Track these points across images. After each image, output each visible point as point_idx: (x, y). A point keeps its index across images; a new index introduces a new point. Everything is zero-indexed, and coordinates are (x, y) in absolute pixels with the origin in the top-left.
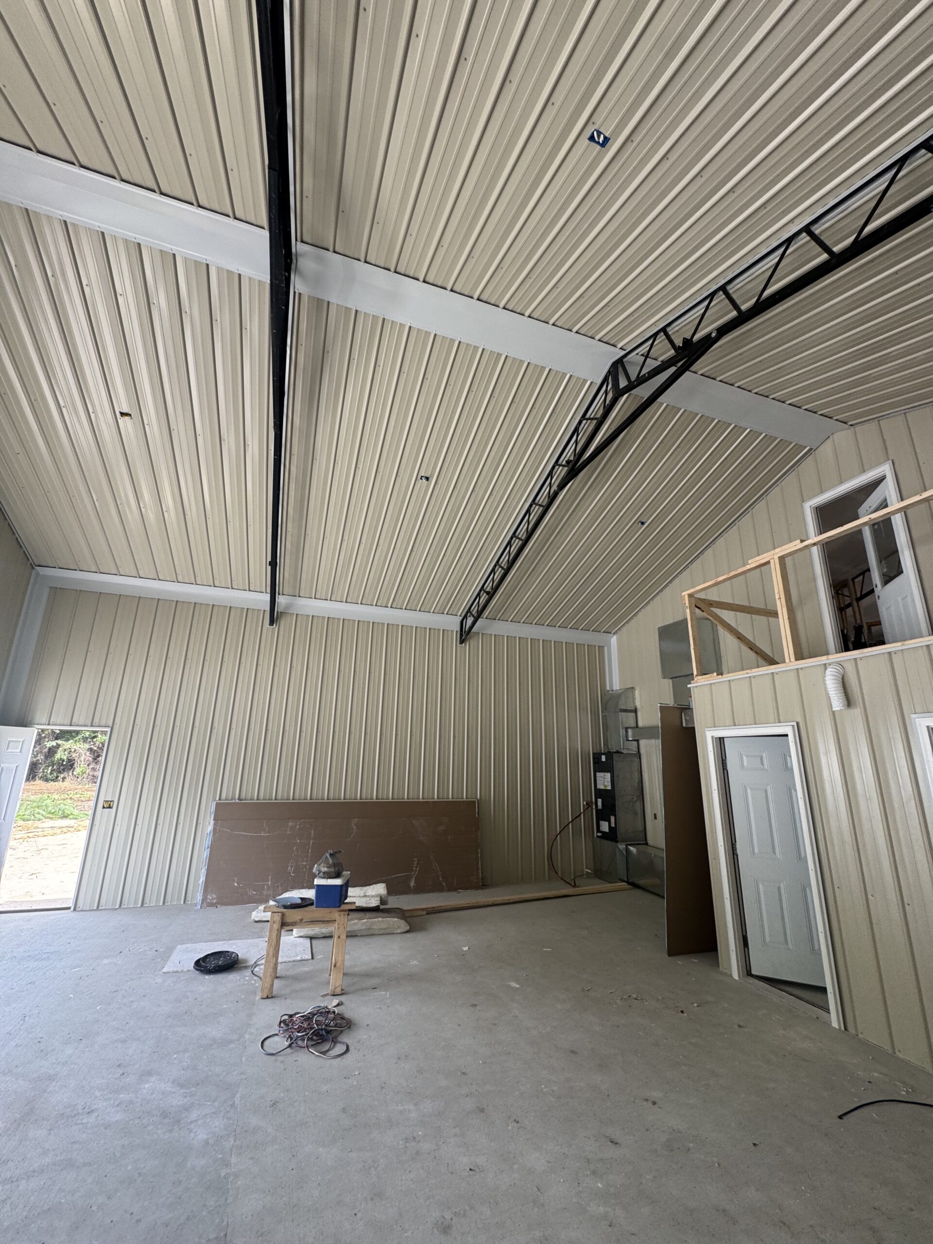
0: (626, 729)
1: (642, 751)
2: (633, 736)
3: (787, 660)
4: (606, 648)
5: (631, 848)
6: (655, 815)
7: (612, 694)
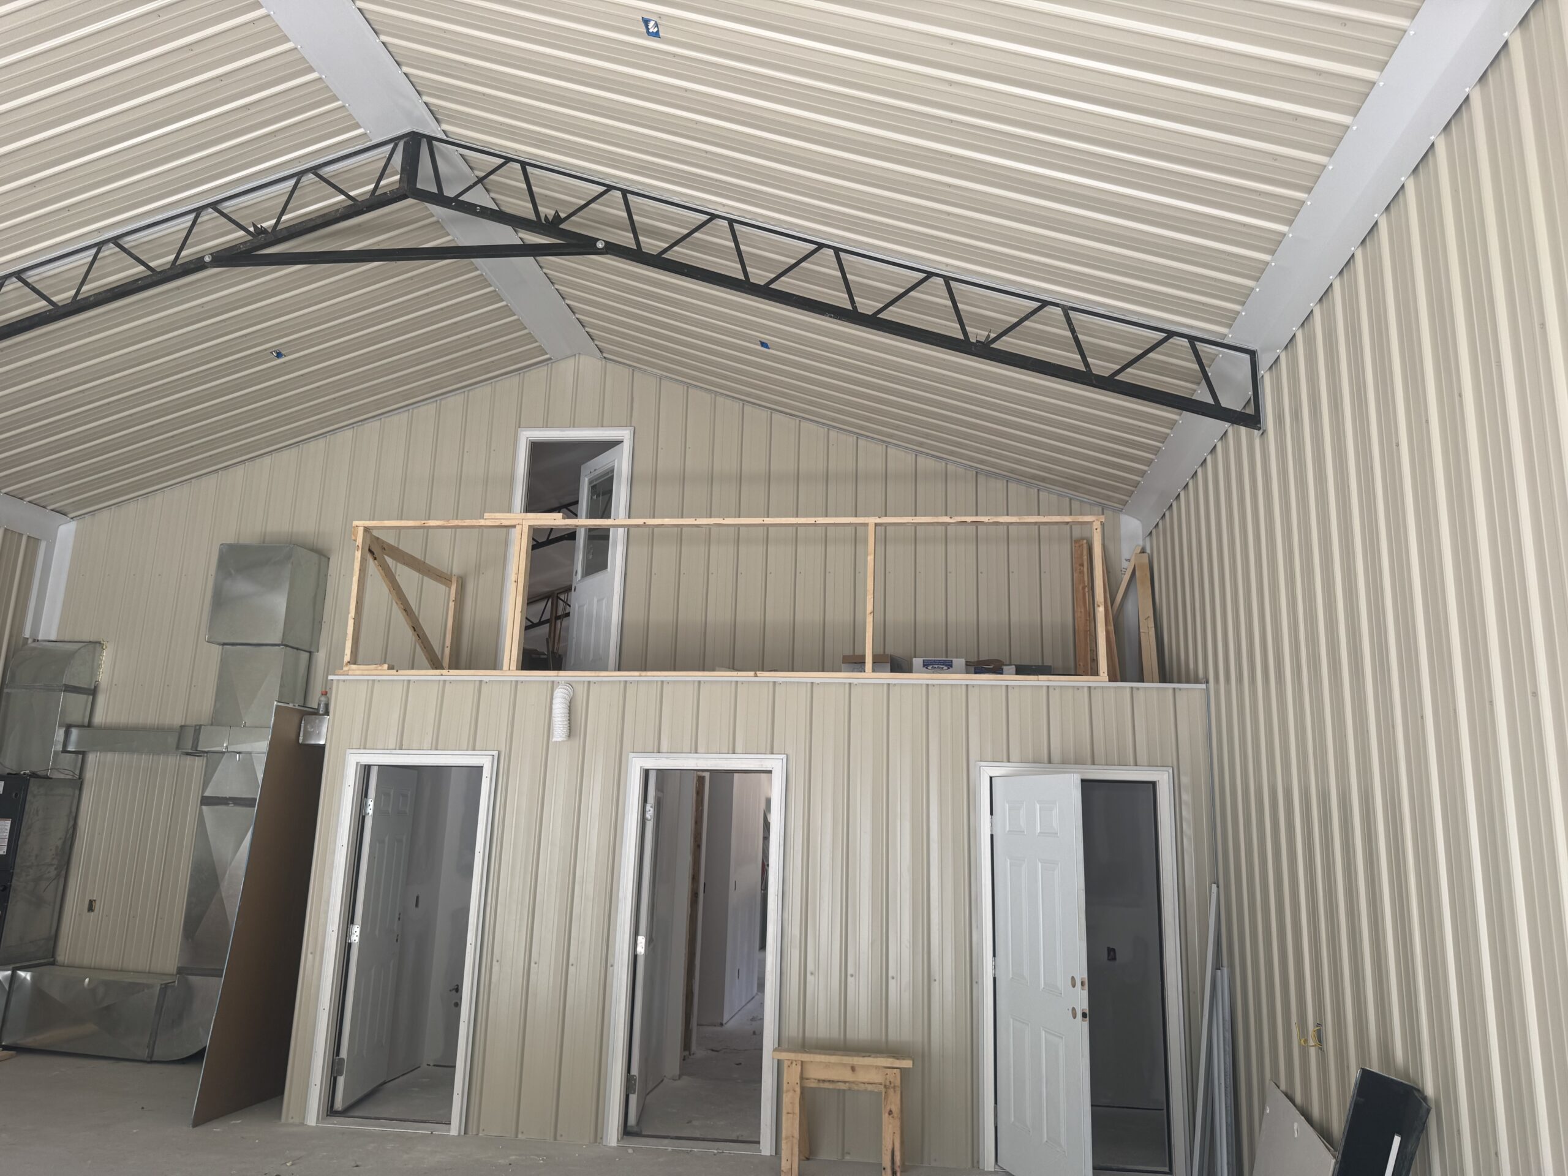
0: (68, 728)
1: (89, 775)
2: (79, 742)
3: (505, 667)
4: (43, 545)
5: (22, 974)
6: (91, 903)
7: (34, 649)
